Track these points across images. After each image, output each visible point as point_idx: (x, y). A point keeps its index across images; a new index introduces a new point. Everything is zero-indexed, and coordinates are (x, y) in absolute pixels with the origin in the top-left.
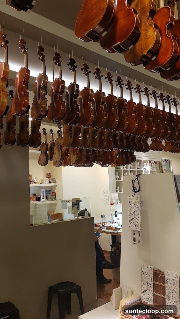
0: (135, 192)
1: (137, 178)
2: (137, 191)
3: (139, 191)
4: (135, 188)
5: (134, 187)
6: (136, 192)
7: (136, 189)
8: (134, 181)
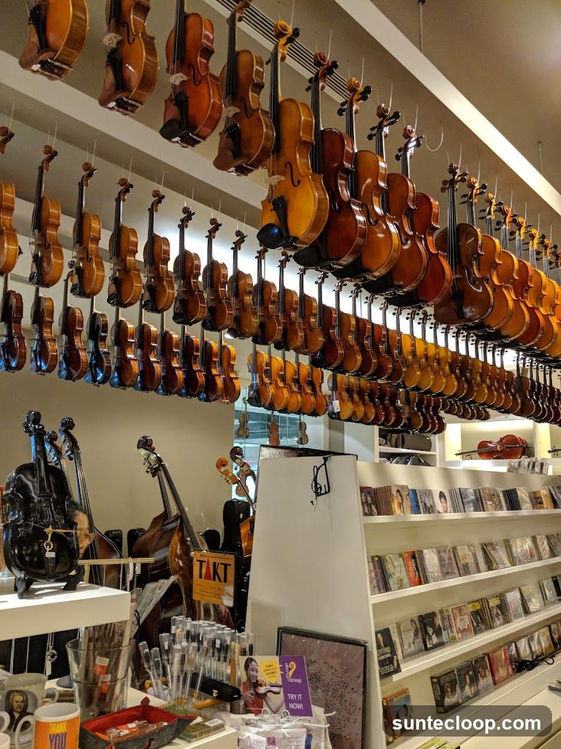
0: (318, 494)
1: (325, 464)
2: (322, 492)
3: (326, 493)
4: (319, 486)
5: (316, 484)
6: (322, 494)
7: (321, 488)
8: (318, 470)
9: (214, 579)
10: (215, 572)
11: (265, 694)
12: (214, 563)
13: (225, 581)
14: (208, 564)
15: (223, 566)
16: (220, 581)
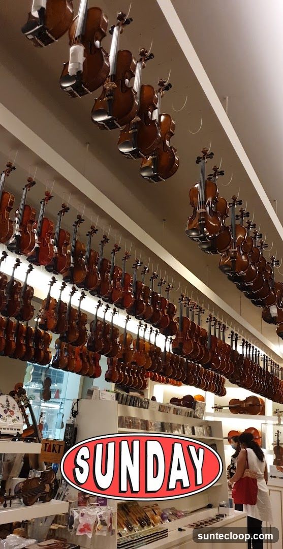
9: (53, 452)
10: (54, 448)
11: (88, 498)
12: (54, 445)
13: (59, 452)
14: (50, 445)
15: (58, 446)
16: (56, 452)
